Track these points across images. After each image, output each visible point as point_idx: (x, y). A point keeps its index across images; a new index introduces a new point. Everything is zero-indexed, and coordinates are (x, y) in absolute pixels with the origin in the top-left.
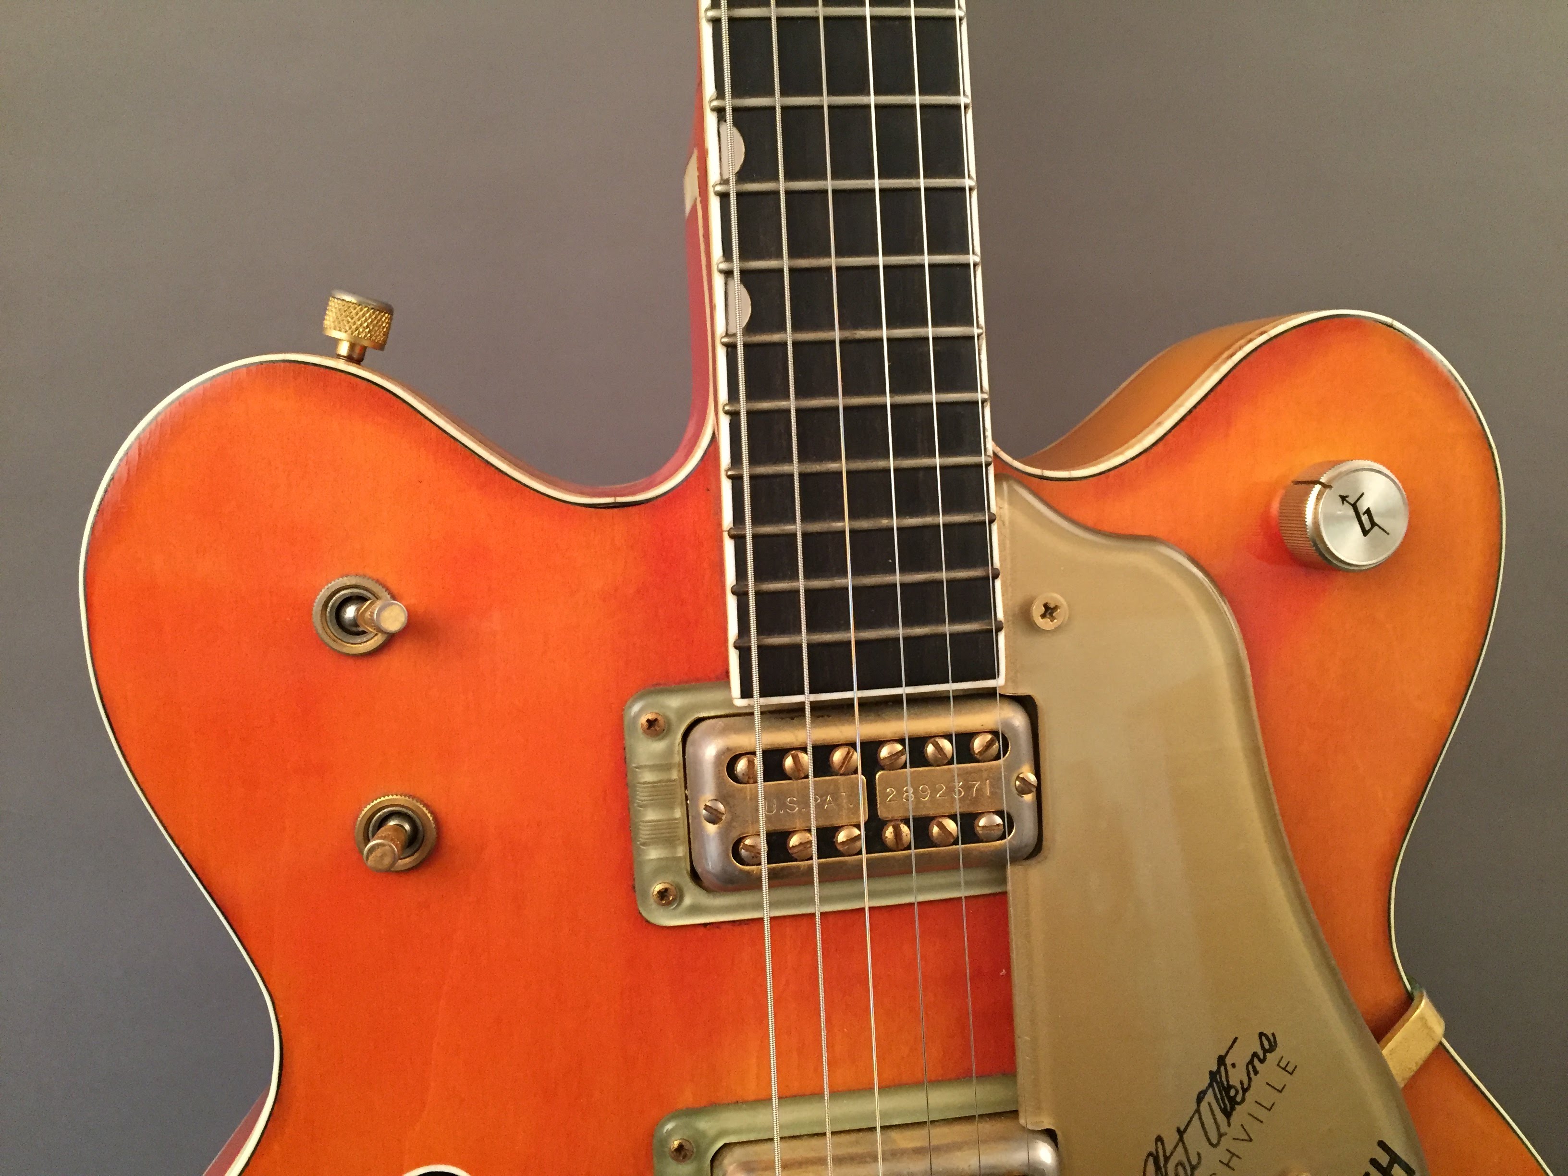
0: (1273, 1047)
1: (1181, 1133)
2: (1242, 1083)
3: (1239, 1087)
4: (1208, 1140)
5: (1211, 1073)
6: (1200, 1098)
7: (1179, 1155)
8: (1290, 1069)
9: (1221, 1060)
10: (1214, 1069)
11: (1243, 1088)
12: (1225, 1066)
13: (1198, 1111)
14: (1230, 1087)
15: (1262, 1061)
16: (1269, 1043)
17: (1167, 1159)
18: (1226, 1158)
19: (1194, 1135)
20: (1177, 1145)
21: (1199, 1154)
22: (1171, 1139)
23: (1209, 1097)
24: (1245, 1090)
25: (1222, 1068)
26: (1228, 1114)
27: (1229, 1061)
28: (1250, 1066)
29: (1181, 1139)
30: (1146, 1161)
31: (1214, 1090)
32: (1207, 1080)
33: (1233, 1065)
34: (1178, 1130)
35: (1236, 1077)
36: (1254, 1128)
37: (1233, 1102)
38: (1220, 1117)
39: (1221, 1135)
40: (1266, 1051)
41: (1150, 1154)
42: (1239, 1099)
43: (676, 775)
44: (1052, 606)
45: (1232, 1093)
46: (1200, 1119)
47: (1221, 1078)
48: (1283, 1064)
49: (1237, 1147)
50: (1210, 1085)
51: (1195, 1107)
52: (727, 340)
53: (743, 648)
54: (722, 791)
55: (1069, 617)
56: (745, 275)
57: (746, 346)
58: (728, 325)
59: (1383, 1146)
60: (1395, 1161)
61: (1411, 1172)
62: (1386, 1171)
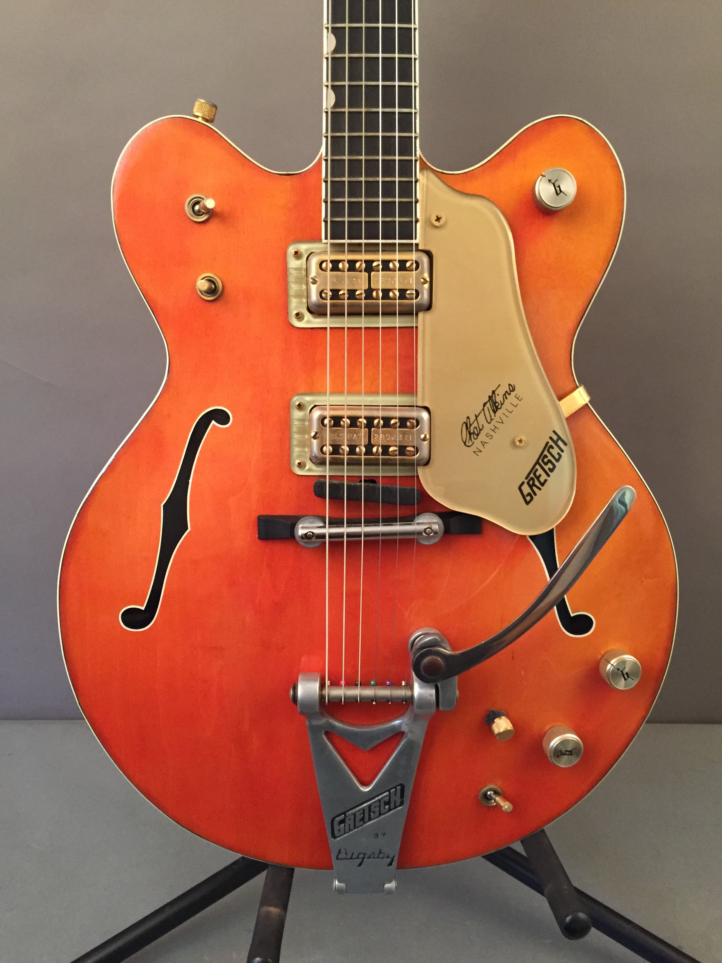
0: (514, 390)
1: (476, 417)
2: (501, 401)
3: (500, 403)
4: (487, 420)
5: (489, 396)
6: (484, 405)
7: (475, 424)
9: (494, 392)
10: (491, 395)
11: (501, 403)
13: (483, 410)
14: (496, 402)
15: (509, 394)
16: (512, 389)
17: (471, 425)
19: (481, 418)
20: (474, 421)
21: (483, 425)
22: (473, 418)
23: (488, 405)
24: (502, 404)
25: (494, 395)
26: (495, 412)
27: (496, 393)
28: (504, 396)
29: (476, 419)
30: (462, 425)
31: (490, 403)
32: (487, 399)
33: (498, 395)
34: (476, 415)
35: (499, 399)
36: (503, 418)
37: (497, 408)
38: (492, 413)
39: (492, 419)
40: (511, 391)
41: (464, 422)
43: (304, 273)
44: (439, 217)
45: (497, 404)
46: (484, 412)
47: (493, 398)
49: (497, 425)
50: (489, 401)
51: (483, 408)
52: (326, 110)
53: (326, 222)
54: (317, 273)
55: (446, 222)
56: (333, 87)
57: (332, 113)
58: (327, 105)
59: (554, 432)
60: (559, 438)
61: (565, 444)
62: (556, 443)
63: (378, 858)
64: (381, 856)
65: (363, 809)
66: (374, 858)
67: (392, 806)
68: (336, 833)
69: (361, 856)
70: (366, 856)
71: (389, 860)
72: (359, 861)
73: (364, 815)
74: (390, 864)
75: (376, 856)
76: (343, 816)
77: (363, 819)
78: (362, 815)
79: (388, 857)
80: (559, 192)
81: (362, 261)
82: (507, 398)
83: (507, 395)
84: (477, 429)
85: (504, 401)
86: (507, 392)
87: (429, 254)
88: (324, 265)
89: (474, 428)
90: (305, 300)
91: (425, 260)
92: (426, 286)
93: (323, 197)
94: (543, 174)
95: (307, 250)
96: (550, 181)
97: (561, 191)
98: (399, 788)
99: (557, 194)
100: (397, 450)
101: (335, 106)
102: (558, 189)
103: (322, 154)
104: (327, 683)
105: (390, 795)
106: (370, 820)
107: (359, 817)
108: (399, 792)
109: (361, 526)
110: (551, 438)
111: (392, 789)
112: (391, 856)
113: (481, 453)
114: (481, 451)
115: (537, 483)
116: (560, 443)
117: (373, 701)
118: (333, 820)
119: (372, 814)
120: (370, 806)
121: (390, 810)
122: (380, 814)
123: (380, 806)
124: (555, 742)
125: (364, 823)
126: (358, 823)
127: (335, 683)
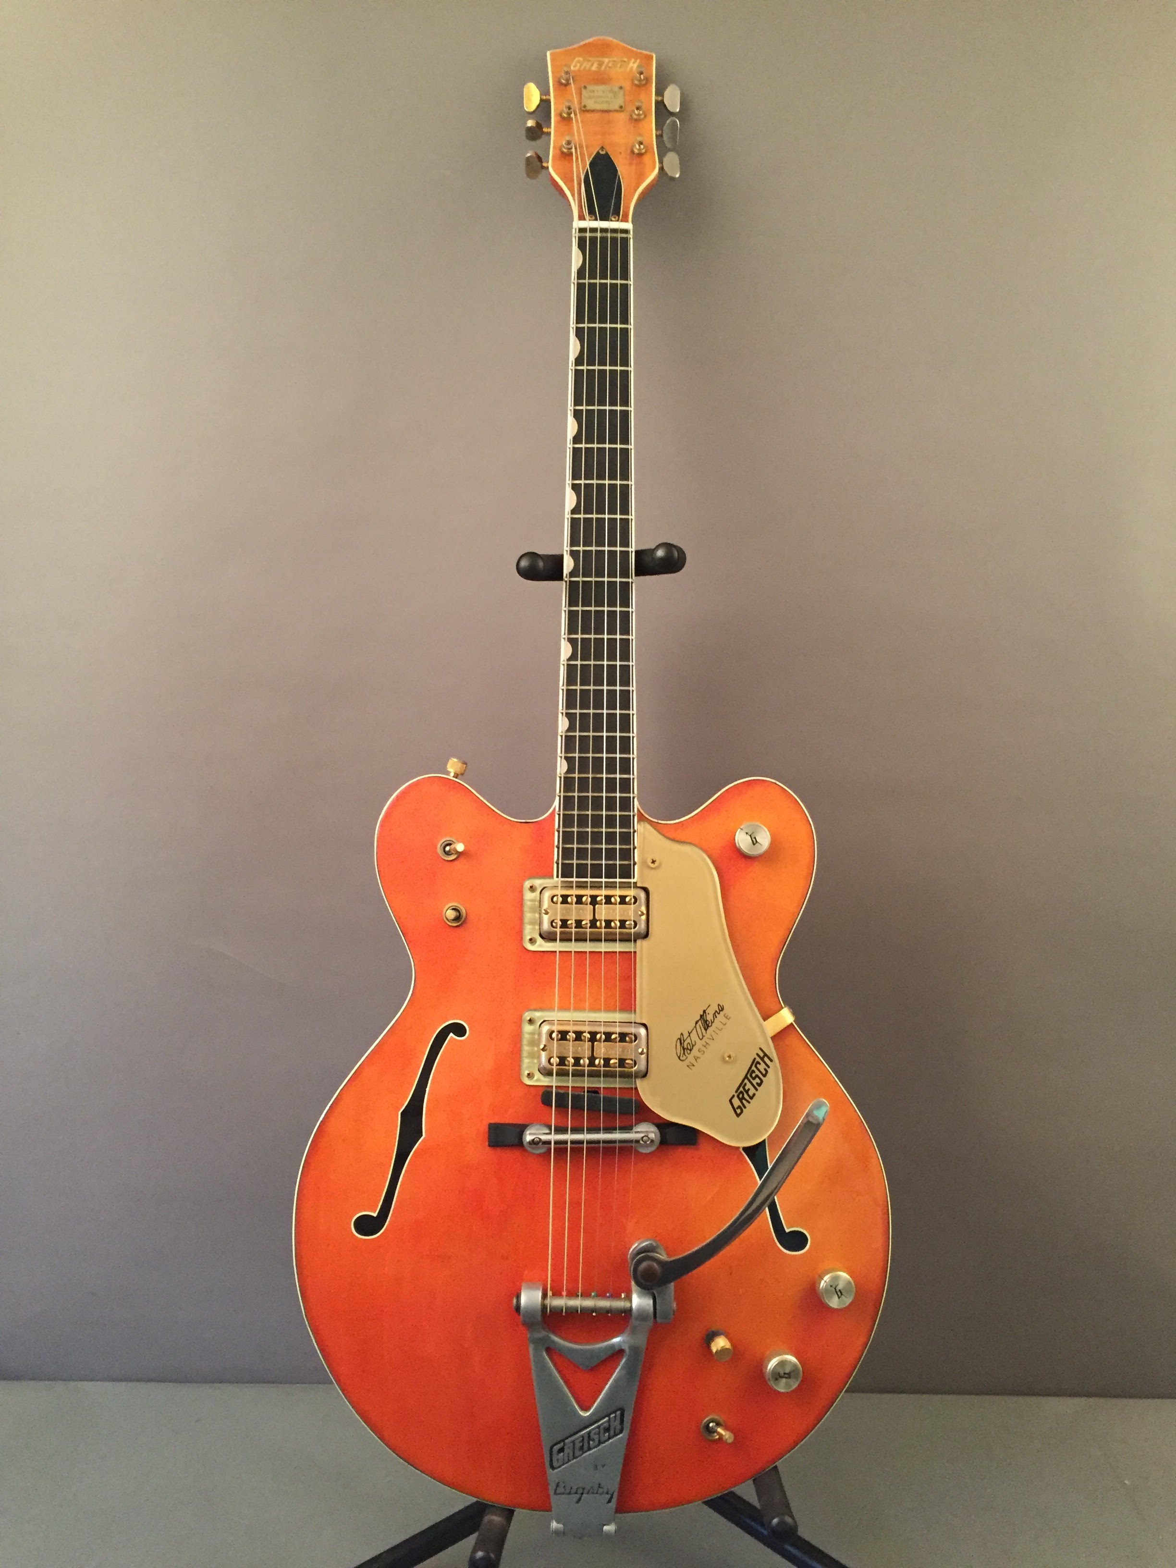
0: (722, 1009)
1: (689, 1033)
2: (711, 1020)
4: (699, 1037)
6: (696, 1023)
7: (688, 1040)
8: (728, 1018)
9: (704, 1011)
10: (702, 1014)
12: (706, 1013)
13: (695, 1027)
14: (707, 1021)
15: (719, 1014)
16: (721, 1008)
17: (684, 1041)
18: (705, 1044)
19: (694, 1035)
21: (695, 1041)
22: (686, 1035)
23: (700, 1023)
24: (712, 1023)
25: (705, 1014)
26: (706, 1030)
28: (714, 1015)
29: (689, 1036)
30: (677, 1042)
31: (701, 1021)
32: (699, 1018)
33: (709, 1014)
35: (709, 1017)
36: (713, 1034)
37: (708, 1026)
38: (703, 1031)
39: (703, 1036)
40: (720, 1011)
41: (679, 1039)
42: (710, 1025)
43: (537, 903)
44: (654, 860)
45: (708, 1023)
46: (696, 1029)
47: (704, 1017)
48: (726, 1016)
49: (708, 1041)
50: (700, 1019)
52: (560, 776)
53: (558, 864)
54: (549, 906)
55: (660, 865)
56: (566, 758)
57: (564, 777)
58: (560, 771)
59: (761, 1049)
60: (765, 1055)
61: (771, 1060)
62: (762, 1059)
63: (597, 1493)
64: (601, 1490)
65: (583, 1437)
66: (593, 1493)
67: (612, 1432)
68: (555, 1464)
69: (580, 1491)
70: (586, 1491)
71: (608, 1496)
72: (578, 1496)
73: (583, 1445)
74: (609, 1501)
75: (595, 1492)
76: (562, 1444)
77: (582, 1448)
78: (581, 1444)
79: (607, 1493)
80: (755, 842)
81: (587, 895)
82: (716, 1017)
83: (716, 1014)
84: (690, 1045)
85: (714, 1019)
86: (716, 1011)
87: (646, 890)
88: (555, 899)
89: (687, 1044)
90: (537, 927)
91: (642, 895)
92: (644, 917)
93: (556, 843)
94: (741, 828)
95: (540, 885)
96: (747, 833)
97: (757, 842)
98: (618, 1413)
99: (754, 844)
100: (616, 1063)
101: (568, 772)
102: (754, 840)
103: (555, 809)
104: (550, 1293)
105: (609, 1421)
106: (589, 1449)
107: (578, 1445)
108: (618, 1418)
109: (584, 1134)
110: (758, 1055)
111: (611, 1414)
112: (610, 1492)
113: (694, 1067)
114: (694, 1066)
115: (746, 1096)
116: (766, 1059)
117: (593, 1312)
118: (552, 1448)
119: (591, 1442)
120: (589, 1433)
121: (609, 1438)
122: (600, 1443)
123: (599, 1434)
124: (772, 1364)
125: (584, 1453)
126: (577, 1453)
127: (557, 1294)
